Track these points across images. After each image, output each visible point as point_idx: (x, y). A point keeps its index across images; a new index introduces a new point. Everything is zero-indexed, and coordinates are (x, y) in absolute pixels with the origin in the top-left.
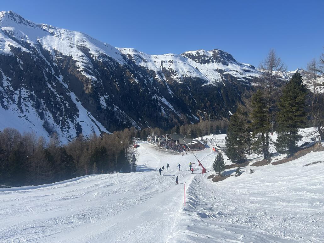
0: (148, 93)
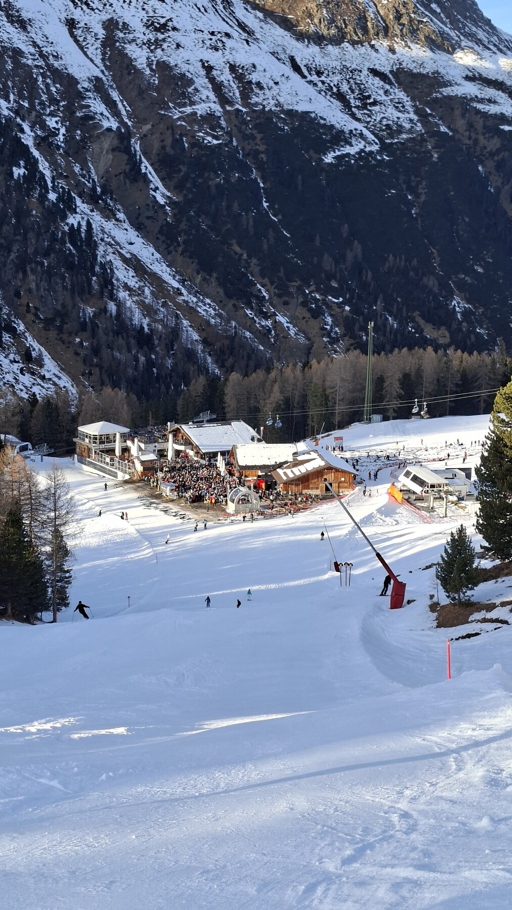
0: (43, 197)
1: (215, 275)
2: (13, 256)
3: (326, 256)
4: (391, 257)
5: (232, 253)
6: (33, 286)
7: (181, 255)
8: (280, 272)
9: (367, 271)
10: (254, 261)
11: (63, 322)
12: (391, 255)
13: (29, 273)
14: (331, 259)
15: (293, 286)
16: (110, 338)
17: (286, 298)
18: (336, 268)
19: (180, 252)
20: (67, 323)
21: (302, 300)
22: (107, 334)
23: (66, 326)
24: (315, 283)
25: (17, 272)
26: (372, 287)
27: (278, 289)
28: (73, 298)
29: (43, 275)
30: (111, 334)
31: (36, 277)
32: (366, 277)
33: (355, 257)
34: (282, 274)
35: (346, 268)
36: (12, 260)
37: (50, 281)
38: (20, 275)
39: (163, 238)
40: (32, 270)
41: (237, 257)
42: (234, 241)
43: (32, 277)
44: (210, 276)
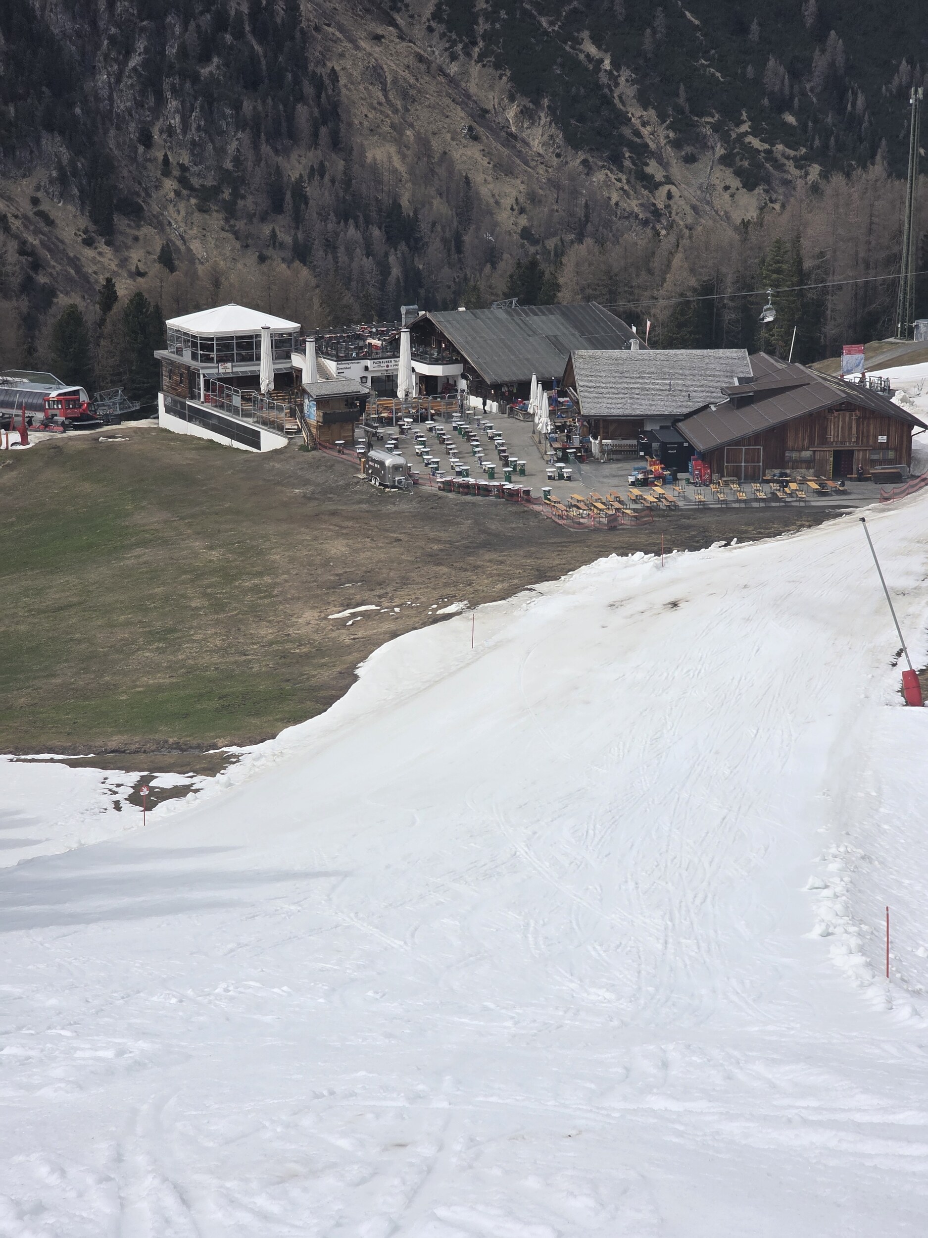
1: (546, 102)
2: (134, 61)
3: (772, 63)
4: (904, 66)
5: (582, 57)
6: (176, 121)
7: (477, 62)
8: (678, 95)
9: (855, 94)
10: (625, 74)
11: (236, 195)
12: (904, 62)
13: (169, 95)
14: (782, 69)
15: (706, 124)
16: (330, 226)
17: (688, 149)
18: (792, 87)
19: (475, 56)
20: (243, 197)
21: (723, 152)
22: (325, 219)
23: (241, 203)
24: (750, 119)
25: (143, 92)
26: (865, 125)
27: (674, 130)
28: (256, 146)
29: (196, 99)
30: (332, 216)
31: (183, 102)
32: (854, 105)
33: (832, 64)
34: (681, 100)
35: (812, 90)
36: (134, 69)
37: (211, 112)
38: (151, 101)
39: (440, 28)
40: (174, 90)
41: (591, 67)
42: (585, 34)
43: (173, 104)
44: (537, 103)
